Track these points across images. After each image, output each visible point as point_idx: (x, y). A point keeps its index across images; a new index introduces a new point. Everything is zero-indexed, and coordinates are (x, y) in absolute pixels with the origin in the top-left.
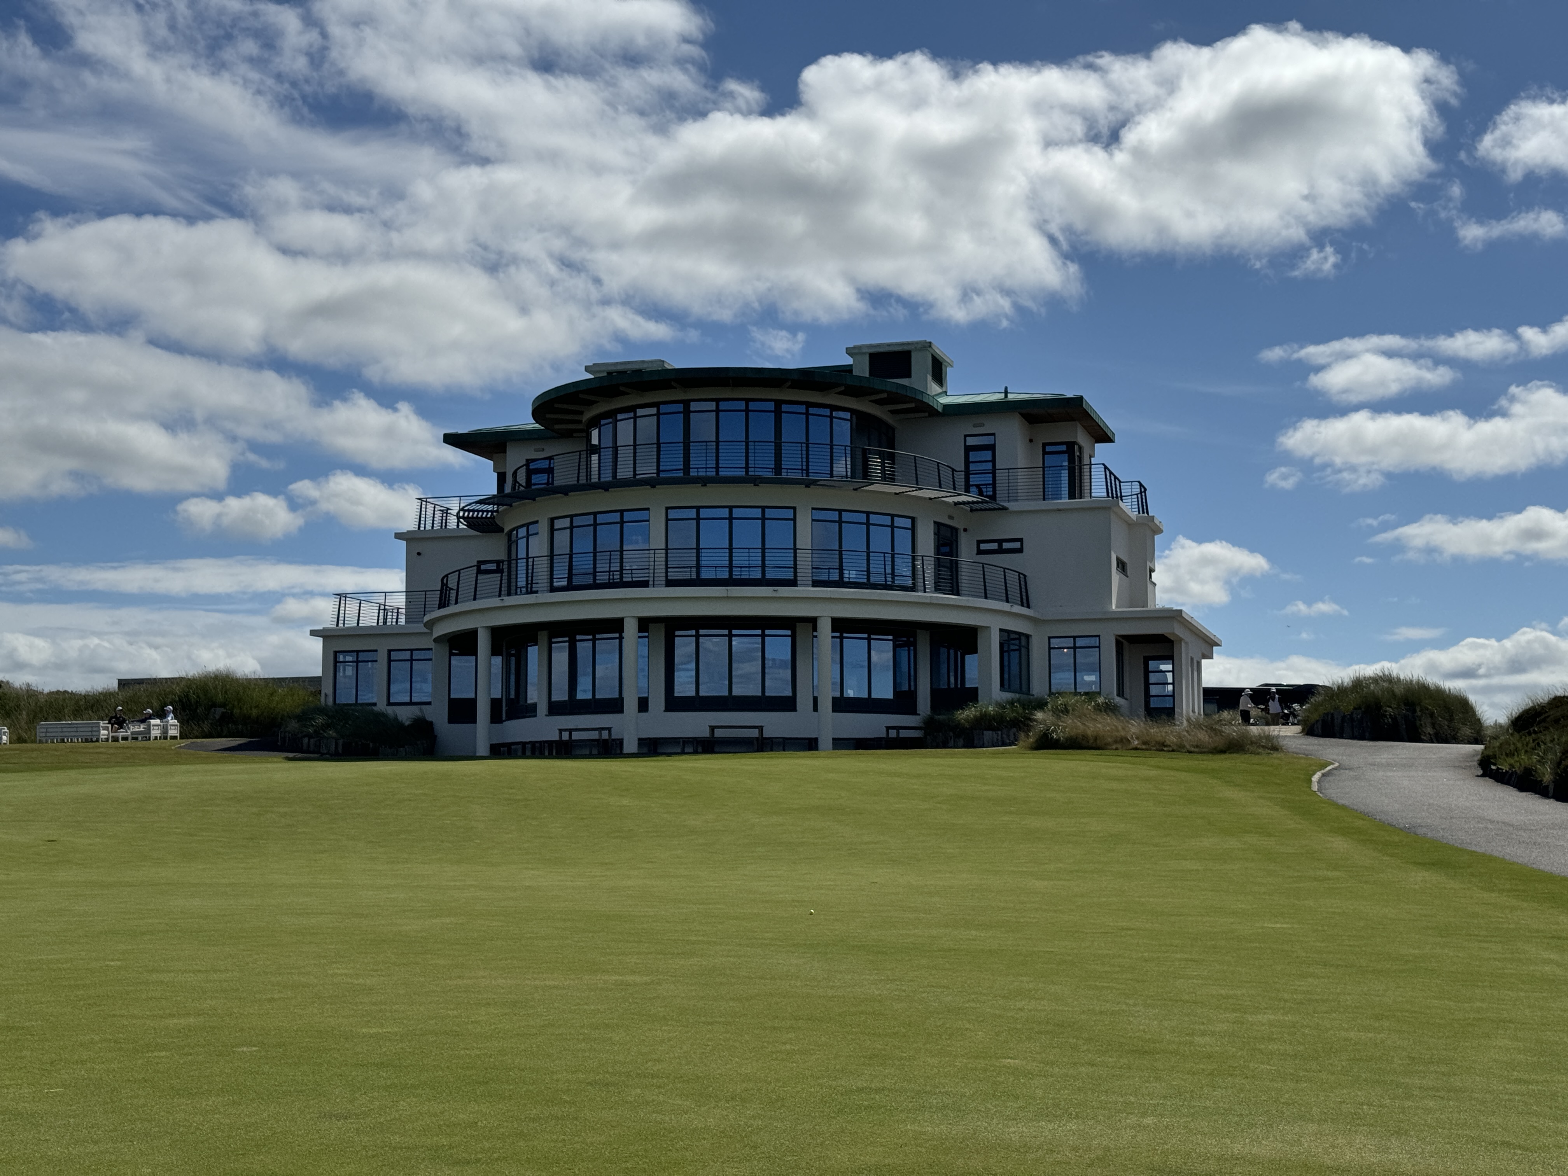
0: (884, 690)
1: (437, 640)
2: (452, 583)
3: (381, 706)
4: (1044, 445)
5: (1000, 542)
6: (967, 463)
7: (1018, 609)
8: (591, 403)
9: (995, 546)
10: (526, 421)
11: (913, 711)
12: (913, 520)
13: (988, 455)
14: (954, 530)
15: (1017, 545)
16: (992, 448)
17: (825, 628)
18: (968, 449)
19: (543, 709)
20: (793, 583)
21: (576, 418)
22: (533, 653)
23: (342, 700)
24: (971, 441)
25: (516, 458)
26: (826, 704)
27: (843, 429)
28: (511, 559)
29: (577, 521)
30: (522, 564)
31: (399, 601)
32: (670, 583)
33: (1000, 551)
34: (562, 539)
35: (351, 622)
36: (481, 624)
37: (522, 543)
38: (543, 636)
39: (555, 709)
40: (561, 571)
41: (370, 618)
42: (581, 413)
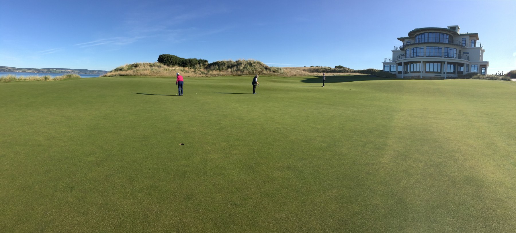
0: (452, 71)
1: (397, 64)
2: (399, 57)
3: (390, 72)
4: (471, 40)
5: (466, 52)
6: (462, 42)
7: (468, 61)
8: (416, 33)
9: (465, 53)
10: (408, 36)
11: (455, 74)
12: (456, 49)
13: (465, 41)
14: (461, 51)
15: (468, 53)
16: (465, 40)
17: (446, 63)
18: (462, 40)
19: (410, 72)
20: (441, 57)
21: (413, 35)
22: (408, 65)
23: (385, 71)
24: (463, 39)
25: (406, 41)
26: (446, 73)
27: (448, 37)
28: (406, 54)
29: (414, 48)
30: (407, 54)
31: (392, 59)
32: (426, 57)
33: (466, 54)
34: (412, 51)
35: (386, 62)
36: (403, 61)
37: (407, 52)
38: (410, 63)
39: (411, 72)
40: (412, 55)
41: (388, 61)
42: (414, 35)
